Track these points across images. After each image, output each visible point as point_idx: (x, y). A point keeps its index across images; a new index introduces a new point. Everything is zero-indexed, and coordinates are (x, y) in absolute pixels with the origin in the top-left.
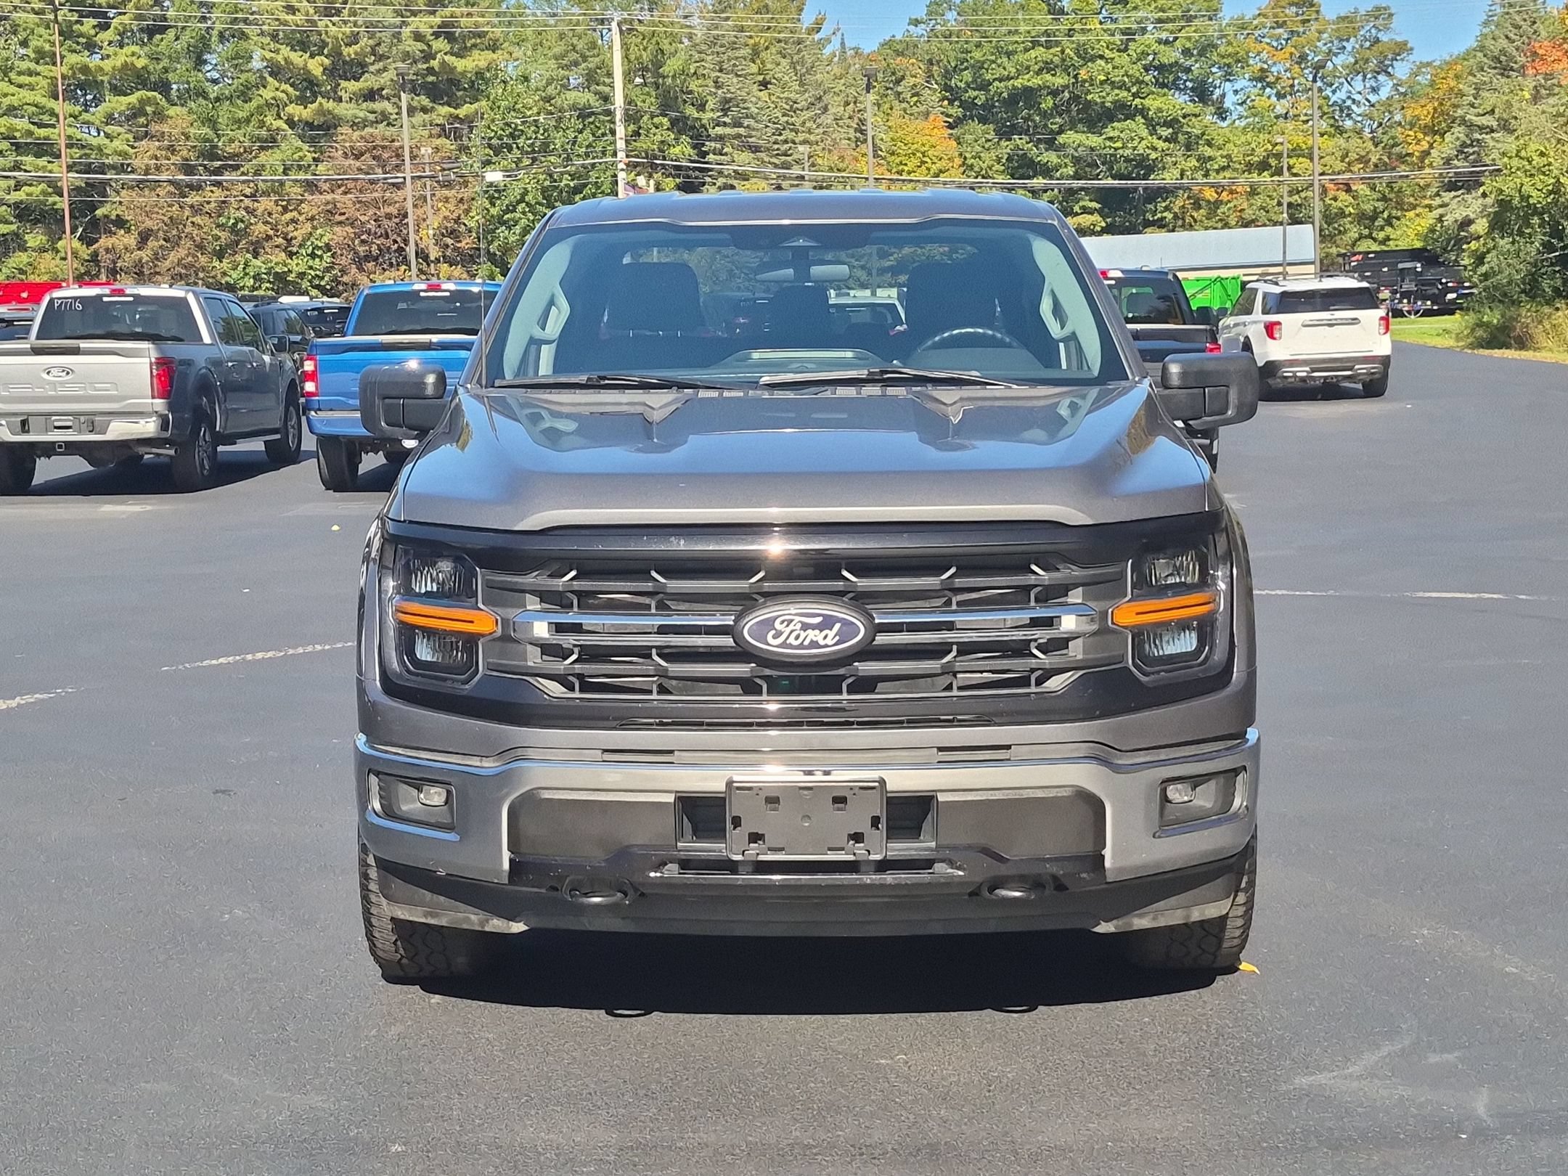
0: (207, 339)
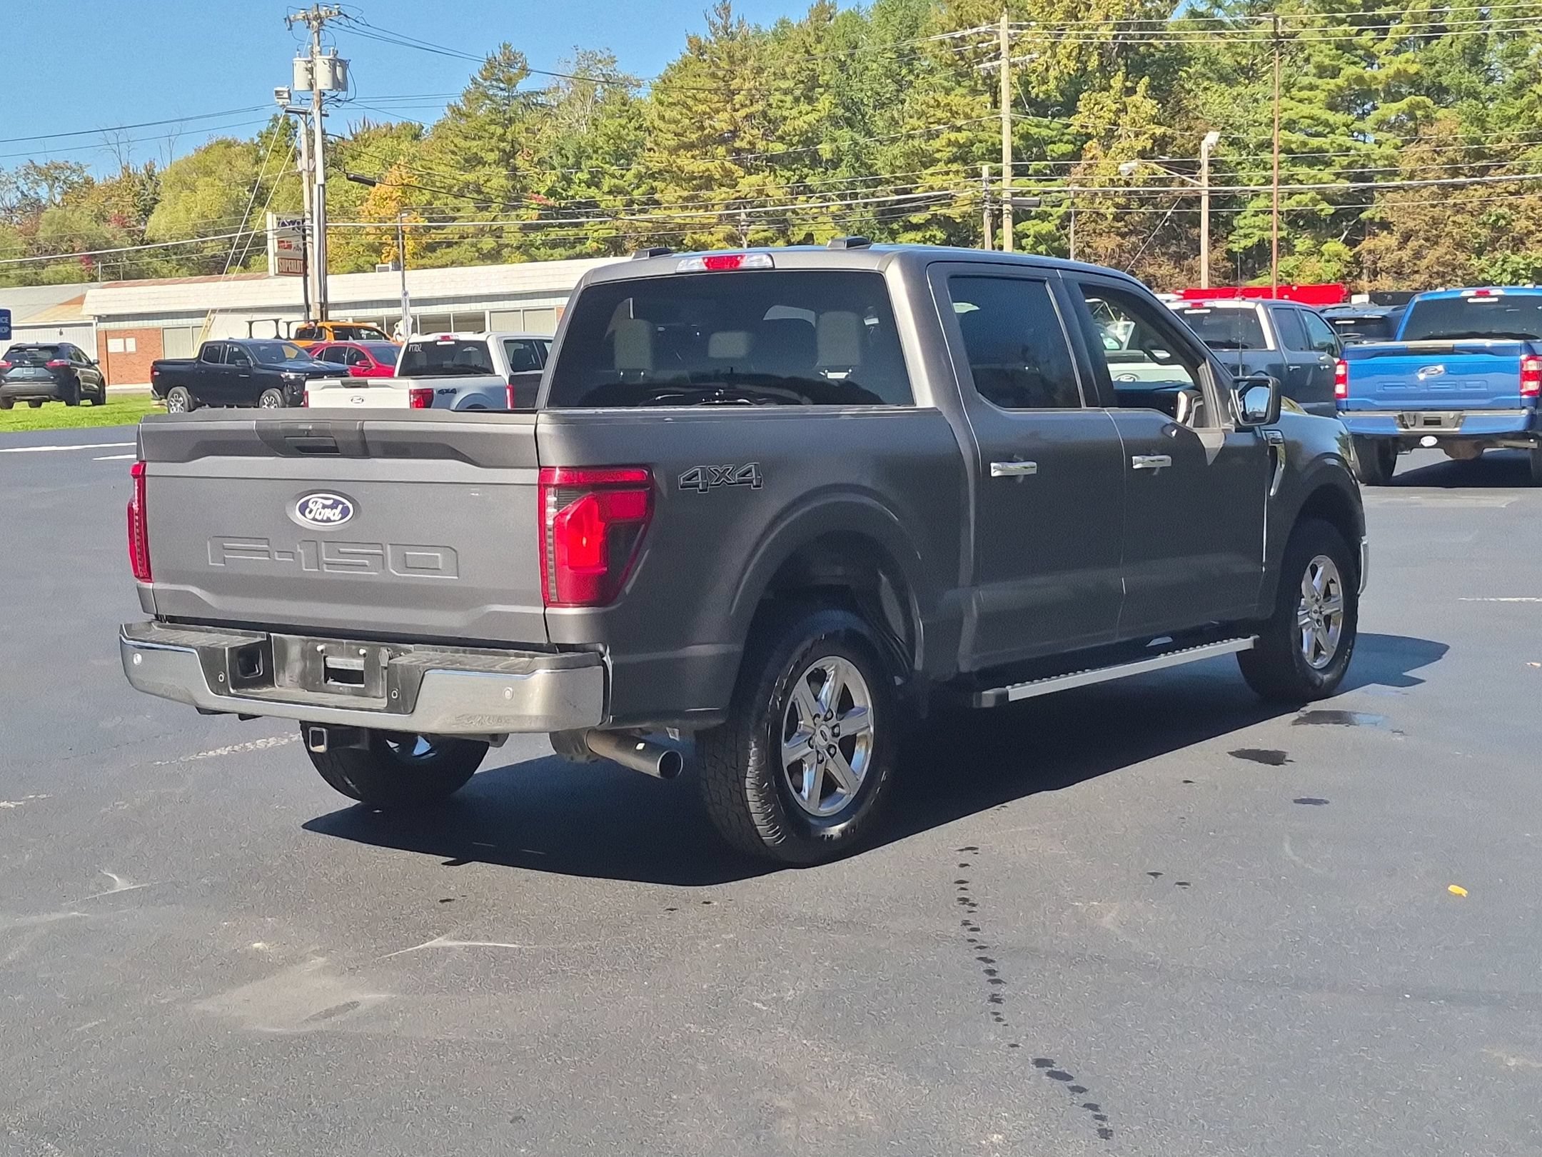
0: (1271, 346)
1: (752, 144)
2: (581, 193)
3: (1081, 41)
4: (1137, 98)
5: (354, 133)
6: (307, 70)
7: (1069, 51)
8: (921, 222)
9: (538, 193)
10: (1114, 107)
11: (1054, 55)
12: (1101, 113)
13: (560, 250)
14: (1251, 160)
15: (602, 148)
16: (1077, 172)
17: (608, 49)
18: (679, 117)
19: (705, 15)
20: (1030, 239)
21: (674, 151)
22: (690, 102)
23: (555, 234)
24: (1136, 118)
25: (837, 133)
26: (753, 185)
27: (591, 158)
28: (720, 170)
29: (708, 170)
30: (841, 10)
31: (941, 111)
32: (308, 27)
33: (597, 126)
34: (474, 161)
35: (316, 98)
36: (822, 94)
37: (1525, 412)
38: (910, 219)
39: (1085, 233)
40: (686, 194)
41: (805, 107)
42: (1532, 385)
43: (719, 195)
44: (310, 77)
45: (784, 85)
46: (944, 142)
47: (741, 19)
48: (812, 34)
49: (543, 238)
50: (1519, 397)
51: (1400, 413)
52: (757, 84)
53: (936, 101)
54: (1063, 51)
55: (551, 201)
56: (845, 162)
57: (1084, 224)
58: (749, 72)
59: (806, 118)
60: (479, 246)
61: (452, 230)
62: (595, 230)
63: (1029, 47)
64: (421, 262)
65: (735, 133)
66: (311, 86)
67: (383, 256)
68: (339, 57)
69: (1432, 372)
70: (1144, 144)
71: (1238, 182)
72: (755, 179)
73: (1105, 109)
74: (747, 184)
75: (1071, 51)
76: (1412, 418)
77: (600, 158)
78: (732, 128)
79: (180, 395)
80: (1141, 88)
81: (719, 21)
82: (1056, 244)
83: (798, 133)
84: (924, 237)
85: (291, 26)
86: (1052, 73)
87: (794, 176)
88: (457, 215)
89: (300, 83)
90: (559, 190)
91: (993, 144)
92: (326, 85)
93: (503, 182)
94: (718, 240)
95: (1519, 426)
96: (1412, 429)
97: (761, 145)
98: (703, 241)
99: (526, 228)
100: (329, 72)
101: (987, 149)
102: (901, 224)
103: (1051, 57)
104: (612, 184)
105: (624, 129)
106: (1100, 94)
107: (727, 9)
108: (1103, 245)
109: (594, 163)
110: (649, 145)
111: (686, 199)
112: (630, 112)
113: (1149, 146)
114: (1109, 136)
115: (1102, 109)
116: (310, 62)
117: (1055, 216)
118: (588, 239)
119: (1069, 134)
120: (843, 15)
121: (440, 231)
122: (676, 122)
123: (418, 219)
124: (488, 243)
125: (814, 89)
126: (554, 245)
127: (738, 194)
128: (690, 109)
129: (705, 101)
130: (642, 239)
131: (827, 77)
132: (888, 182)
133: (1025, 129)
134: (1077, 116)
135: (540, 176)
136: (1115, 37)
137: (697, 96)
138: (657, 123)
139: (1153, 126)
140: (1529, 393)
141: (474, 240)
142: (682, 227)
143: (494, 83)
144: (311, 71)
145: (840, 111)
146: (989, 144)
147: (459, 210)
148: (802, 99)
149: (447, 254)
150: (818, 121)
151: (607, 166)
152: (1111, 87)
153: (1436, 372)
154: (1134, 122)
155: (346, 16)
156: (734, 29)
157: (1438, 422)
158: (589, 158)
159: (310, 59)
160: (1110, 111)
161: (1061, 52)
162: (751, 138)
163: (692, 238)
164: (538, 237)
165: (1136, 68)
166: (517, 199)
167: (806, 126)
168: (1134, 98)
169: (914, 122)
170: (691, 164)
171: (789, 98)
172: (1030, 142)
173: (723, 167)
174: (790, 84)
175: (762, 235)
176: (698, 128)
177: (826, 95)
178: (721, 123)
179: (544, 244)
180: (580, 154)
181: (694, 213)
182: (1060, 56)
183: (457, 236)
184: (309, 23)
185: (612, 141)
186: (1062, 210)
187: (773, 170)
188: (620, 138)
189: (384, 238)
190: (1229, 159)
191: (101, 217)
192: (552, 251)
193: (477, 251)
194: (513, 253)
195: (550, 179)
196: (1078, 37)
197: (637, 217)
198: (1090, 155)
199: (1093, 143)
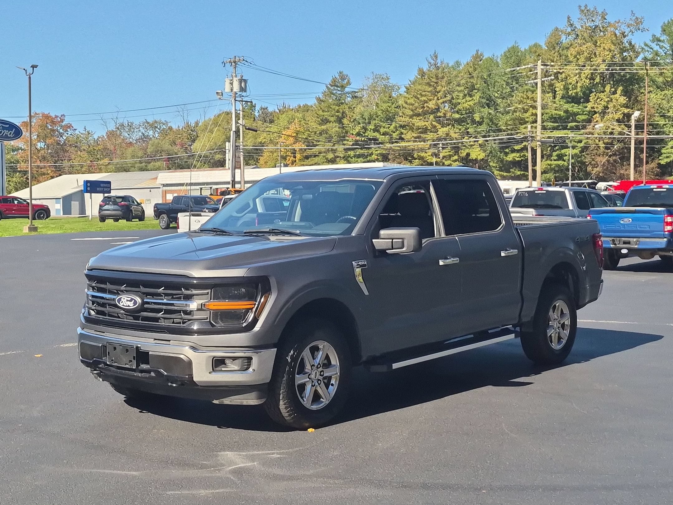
0: (571, 207)
1: (445, 114)
2: (371, 134)
3: (592, 71)
4: (617, 96)
5: (279, 109)
6: (230, 83)
7: (586, 75)
8: (519, 149)
9: (353, 134)
10: (606, 100)
11: (580, 76)
12: (601, 102)
13: (361, 159)
14: (670, 123)
15: (380, 116)
16: (589, 129)
17: (386, 74)
18: (414, 102)
19: (427, 59)
20: (567, 157)
21: (411, 117)
22: (419, 96)
23: (359, 152)
24: (616, 105)
25: (482, 110)
26: (444, 132)
27: (375, 120)
28: (430, 125)
29: (425, 125)
30: (486, 56)
31: (529, 100)
32: (231, 66)
33: (378, 106)
34: (325, 121)
35: (233, 95)
36: (476, 93)
37: (665, 239)
38: (514, 147)
39: (593, 155)
40: (415, 135)
41: (468, 98)
42: (669, 228)
43: (430, 136)
44: (231, 86)
45: (459, 89)
46: (530, 114)
47: (442, 60)
48: (472, 67)
49: (354, 154)
50: (663, 233)
51: (613, 238)
52: (448, 88)
53: (527, 96)
54: (584, 75)
55: (358, 138)
56: (485, 122)
57: (592, 150)
58: (444, 83)
59: (469, 103)
60: (326, 157)
61: (315, 150)
62: (375, 150)
63: (569, 73)
64: (302, 163)
65: (438, 110)
66: (232, 90)
67: (287, 160)
68: (243, 78)
69: (627, 220)
70: (619, 116)
71: (664, 133)
72: (445, 129)
73: (602, 100)
74: (442, 131)
75: (588, 75)
76: (618, 241)
77: (379, 120)
78: (437, 108)
79: (164, 218)
80: (619, 92)
81: (432, 62)
82: (579, 159)
83: (465, 109)
84: (520, 155)
85: (225, 65)
86: (579, 85)
87: (462, 128)
88: (318, 144)
89: (227, 89)
90: (361, 133)
91: (552, 115)
92: (237, 90)
93: (337, 129)
94: (429, 156)
95: (663, 246)
96: (618, 245)
97: (448, 115)
98: (422, 156)
99: (346, 150)
100: (239, 84)
101: (549, 117)
102: (510, 149)
103: (578, 78)
104: (384, 131)
105: (390, 108)
106: (600, 94)
107: (436, 57)
108: (600, 160)
109: (377, 122)
110: (401, 114)
111: (416, 138)
112: (393, 100)
113: (621, 117)
114: (604, 113)
115: (601, 100)
116: (232, 80)
117: (579, 147)
118: (373, 154)
119: (586, 111)
120: (486, 59)
121: (310, 151)
122: (413, 105)
123: (302, 145)
124: (330, 156)
125: (473, 91)
126: (359, 156)
127: (438, 136)
128: (418, 99)
129: (425, 95)
130: (396, 155)
131: (478, 86)
132: (504, 131)
133: (566, 109)
134: (590, 103)
135: (354, 127)
136: (608, 70)
137: (422, 94)
138: (404, 105)
139: (624, 109)
140: (668, 231)
141: (325, 154)
142: (413, 150)
143: (336, 88)
144: (232, 84)
145: (484, 101)
146: (550, 115)
147: (319, 141)
148: (467, 95)
149: (313, 160)
150: (474, 104)
151: (381, 123)
152: (605, 91)
153: (628, 221)
154: (614, 106)
155: (246, 61)
156: (439, 65)
157: (629, 243)
158: (375, 119)
159: (232, 79)
160: (605, 101)
161: (583, 76)
162: (445, 112)
163: (417, 154)
164: (352, 153)
165: (616, 83)
166: (344, 137)
167: (468, 107)
168: (615, 96)
169: (517, 105)
170: (419, 122)
171: (461, 95)
172: (569, 114)
173: (432, 124)
174: (462, 88)
175: (448, 153)
176: (422, 107)
177: (478, 94)
178: (432, 105)
179: (355, 156)
180: (371, 118)
181: (419, 143)
182: (582, 77)
183: (318, 153)
184: (232, 64)
185: (384, 113)
186: (582, 144)
187: (453, 125)
188: (388, 111)
189: (287, 153)
190: (660, 123)
191: (174, 143)
192: (357, 159)
193: (326, 159)
194: (341, 160)
195: (358, 129)
196: (590, 70)
197: (394, 145)
198: (595, 121)
199: (597, 115)
